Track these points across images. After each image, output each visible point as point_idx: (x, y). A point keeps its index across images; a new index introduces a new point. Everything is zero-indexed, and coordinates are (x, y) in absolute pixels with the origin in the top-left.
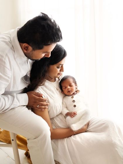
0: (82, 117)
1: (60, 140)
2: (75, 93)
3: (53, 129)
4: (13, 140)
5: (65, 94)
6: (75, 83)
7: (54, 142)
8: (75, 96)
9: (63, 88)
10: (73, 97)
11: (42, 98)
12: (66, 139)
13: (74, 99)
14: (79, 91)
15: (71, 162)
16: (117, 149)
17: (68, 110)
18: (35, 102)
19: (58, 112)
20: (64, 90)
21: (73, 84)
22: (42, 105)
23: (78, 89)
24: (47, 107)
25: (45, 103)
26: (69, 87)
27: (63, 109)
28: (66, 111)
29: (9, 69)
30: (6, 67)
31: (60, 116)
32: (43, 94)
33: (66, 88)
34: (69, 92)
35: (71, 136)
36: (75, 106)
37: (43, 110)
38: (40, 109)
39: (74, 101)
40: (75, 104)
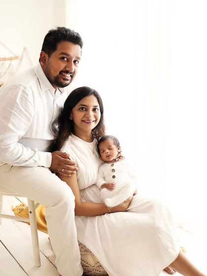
0: (120, 190)
1: (90, 218)
2: (117, 159)
3: (82, 202)
4: (31, 212)
5: (103, 160)
6: (118, 146)
7: (82, 220)
8: (115, 164)
9: (101, 151)
10: (113, 165)
11: (68, 160)
12: (97, 218)
13: (114, 167)
14: (123, 157)
15: (101, 246)
16: (160, 235)
17: (105, 180)
18: (59, 165)
19: (90, 181)
20: (101, 154)
21: (114, 147)
22: (69, 169)
23: (122, 154)
24: (75, 172)
25: (72, 167)
26: (107, 151)
27: (97, 179)
28: (102, 182)
29: (32, 105)
30: (28, 101)
31: (94, 188)
32: (71, 155)
33: (104, 151)
34: (108, 156)
35: (104, 214)
36: (114, 177)
37: (70, 175)
38: (65, 175)
39: (113, 170)
40: (114, 174)
